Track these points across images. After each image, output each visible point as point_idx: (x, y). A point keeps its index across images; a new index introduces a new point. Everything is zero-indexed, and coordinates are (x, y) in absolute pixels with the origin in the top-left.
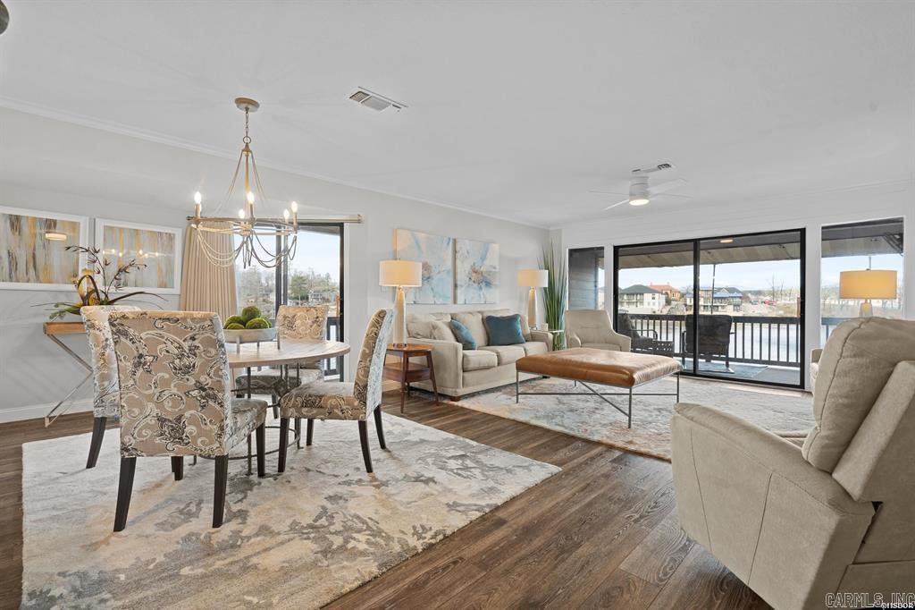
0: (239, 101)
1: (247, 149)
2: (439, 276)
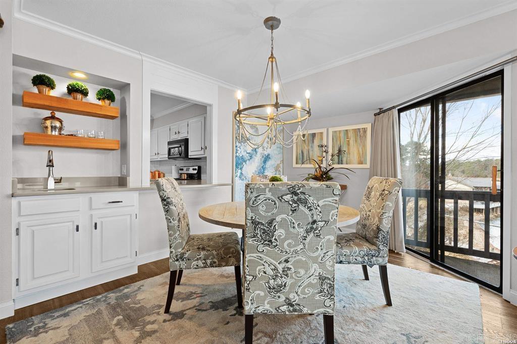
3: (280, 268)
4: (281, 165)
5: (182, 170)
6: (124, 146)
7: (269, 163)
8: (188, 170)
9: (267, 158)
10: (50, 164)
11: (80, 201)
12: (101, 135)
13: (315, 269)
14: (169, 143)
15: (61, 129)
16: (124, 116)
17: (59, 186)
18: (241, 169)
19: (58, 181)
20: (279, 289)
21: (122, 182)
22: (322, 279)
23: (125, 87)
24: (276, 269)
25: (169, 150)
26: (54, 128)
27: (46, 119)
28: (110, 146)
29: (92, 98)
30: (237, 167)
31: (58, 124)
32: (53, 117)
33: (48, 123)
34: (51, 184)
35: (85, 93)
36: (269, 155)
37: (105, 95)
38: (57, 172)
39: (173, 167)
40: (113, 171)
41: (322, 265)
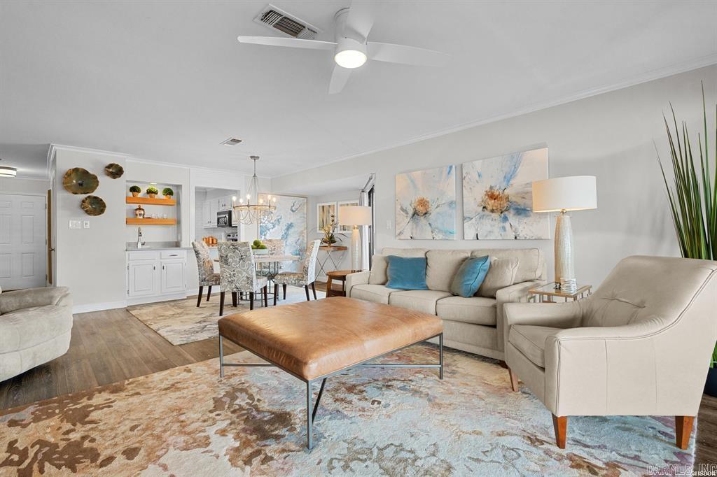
0: (251, 157)
1: (255, 176)
2: (438, 210)
3: (232, 273)
4: (305, 231)
5: (230, 236)
6: (179, 222)
7: (291, 231)
8: (233, 236)
9: (290, 226)
10: (140, 235)
11: (156, 254)
12: (165, 216)
13: (245, 274)
14: (218, 214)
15: (144, 215)
16: (178, 203)
17: (144, 247)
18: (265, 235)
19: (143, 244)
20: (232, 282)
21: (177, 245)
22: (248, 278)
23: (179, 187)
24: (230, 274)
25: (218, 219)
26: (140, 215)
27: (136, 210)
28: (171, 223)
29: (160, 195)
30: (261, 234)
31: (142, 212)
32: (140, 209)
33: (138, 212)
34: (140, 246)
35: (156, 193)
36: (291, 223)
37: (168, 192)
38: (143, 239)
39: (223, 234)
40: (172, 238)
41: (247, 272)
